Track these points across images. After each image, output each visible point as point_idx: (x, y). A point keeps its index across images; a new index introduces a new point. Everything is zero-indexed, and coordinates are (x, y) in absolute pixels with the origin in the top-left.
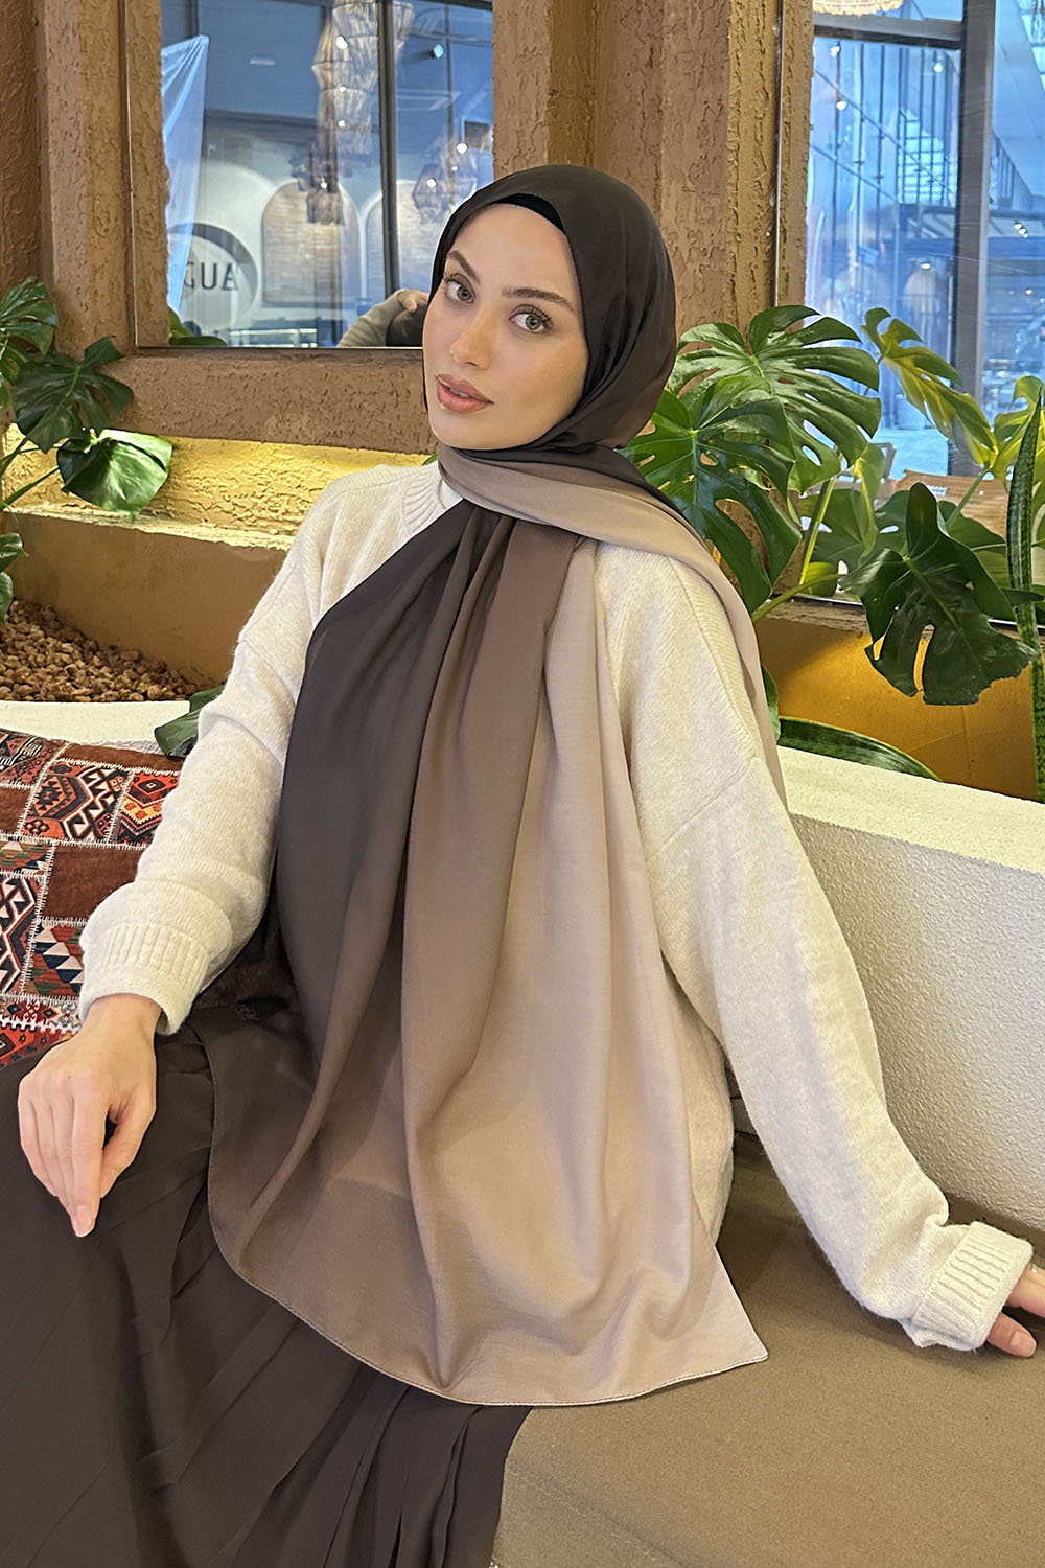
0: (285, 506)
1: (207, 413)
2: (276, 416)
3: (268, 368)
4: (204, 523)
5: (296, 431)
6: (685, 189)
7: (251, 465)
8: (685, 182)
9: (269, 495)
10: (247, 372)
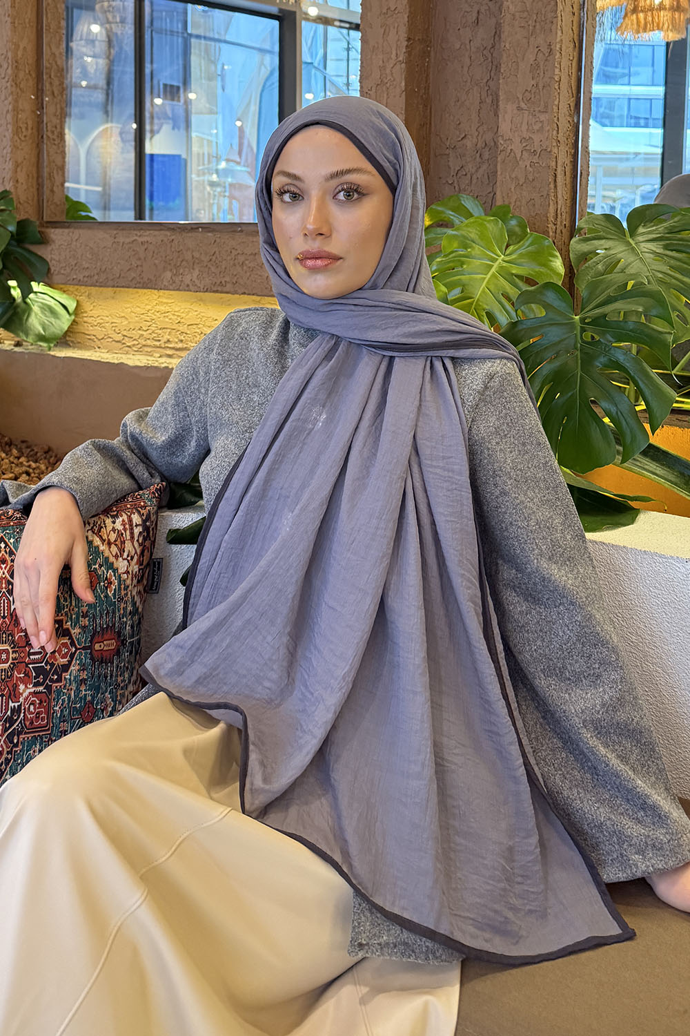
0: (167, 337)
1: (112, 268)
2: (171, 270)
3: (166, 235)
4: (97, 349)
5: (187, 281)
6: (519, 108)
7: (139, 307)
8: (519, 102)
9: (153, 329)
10: (149, 239)
